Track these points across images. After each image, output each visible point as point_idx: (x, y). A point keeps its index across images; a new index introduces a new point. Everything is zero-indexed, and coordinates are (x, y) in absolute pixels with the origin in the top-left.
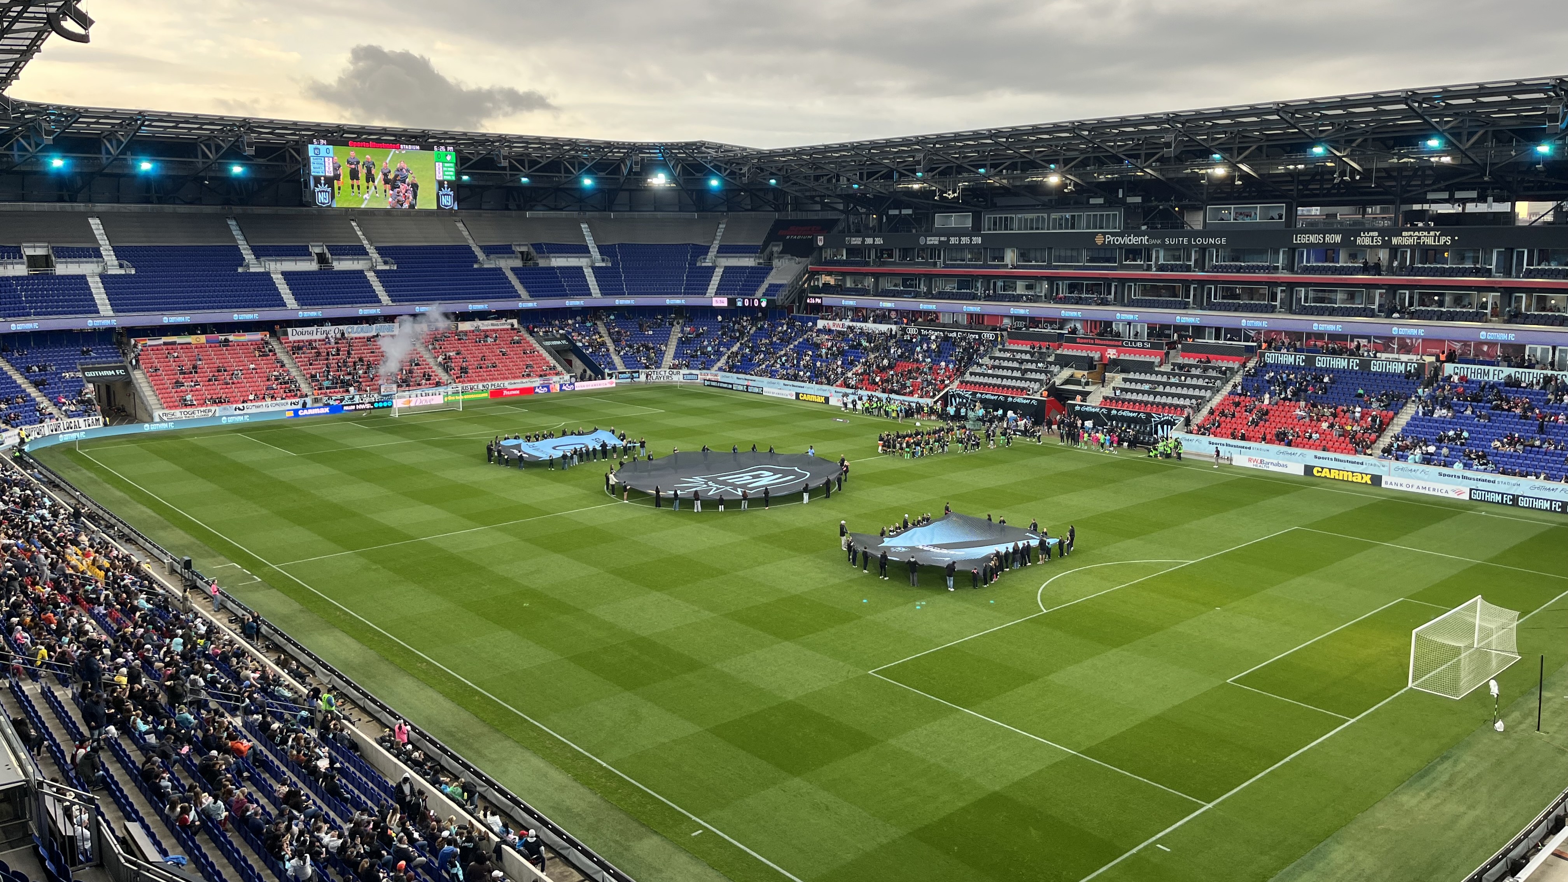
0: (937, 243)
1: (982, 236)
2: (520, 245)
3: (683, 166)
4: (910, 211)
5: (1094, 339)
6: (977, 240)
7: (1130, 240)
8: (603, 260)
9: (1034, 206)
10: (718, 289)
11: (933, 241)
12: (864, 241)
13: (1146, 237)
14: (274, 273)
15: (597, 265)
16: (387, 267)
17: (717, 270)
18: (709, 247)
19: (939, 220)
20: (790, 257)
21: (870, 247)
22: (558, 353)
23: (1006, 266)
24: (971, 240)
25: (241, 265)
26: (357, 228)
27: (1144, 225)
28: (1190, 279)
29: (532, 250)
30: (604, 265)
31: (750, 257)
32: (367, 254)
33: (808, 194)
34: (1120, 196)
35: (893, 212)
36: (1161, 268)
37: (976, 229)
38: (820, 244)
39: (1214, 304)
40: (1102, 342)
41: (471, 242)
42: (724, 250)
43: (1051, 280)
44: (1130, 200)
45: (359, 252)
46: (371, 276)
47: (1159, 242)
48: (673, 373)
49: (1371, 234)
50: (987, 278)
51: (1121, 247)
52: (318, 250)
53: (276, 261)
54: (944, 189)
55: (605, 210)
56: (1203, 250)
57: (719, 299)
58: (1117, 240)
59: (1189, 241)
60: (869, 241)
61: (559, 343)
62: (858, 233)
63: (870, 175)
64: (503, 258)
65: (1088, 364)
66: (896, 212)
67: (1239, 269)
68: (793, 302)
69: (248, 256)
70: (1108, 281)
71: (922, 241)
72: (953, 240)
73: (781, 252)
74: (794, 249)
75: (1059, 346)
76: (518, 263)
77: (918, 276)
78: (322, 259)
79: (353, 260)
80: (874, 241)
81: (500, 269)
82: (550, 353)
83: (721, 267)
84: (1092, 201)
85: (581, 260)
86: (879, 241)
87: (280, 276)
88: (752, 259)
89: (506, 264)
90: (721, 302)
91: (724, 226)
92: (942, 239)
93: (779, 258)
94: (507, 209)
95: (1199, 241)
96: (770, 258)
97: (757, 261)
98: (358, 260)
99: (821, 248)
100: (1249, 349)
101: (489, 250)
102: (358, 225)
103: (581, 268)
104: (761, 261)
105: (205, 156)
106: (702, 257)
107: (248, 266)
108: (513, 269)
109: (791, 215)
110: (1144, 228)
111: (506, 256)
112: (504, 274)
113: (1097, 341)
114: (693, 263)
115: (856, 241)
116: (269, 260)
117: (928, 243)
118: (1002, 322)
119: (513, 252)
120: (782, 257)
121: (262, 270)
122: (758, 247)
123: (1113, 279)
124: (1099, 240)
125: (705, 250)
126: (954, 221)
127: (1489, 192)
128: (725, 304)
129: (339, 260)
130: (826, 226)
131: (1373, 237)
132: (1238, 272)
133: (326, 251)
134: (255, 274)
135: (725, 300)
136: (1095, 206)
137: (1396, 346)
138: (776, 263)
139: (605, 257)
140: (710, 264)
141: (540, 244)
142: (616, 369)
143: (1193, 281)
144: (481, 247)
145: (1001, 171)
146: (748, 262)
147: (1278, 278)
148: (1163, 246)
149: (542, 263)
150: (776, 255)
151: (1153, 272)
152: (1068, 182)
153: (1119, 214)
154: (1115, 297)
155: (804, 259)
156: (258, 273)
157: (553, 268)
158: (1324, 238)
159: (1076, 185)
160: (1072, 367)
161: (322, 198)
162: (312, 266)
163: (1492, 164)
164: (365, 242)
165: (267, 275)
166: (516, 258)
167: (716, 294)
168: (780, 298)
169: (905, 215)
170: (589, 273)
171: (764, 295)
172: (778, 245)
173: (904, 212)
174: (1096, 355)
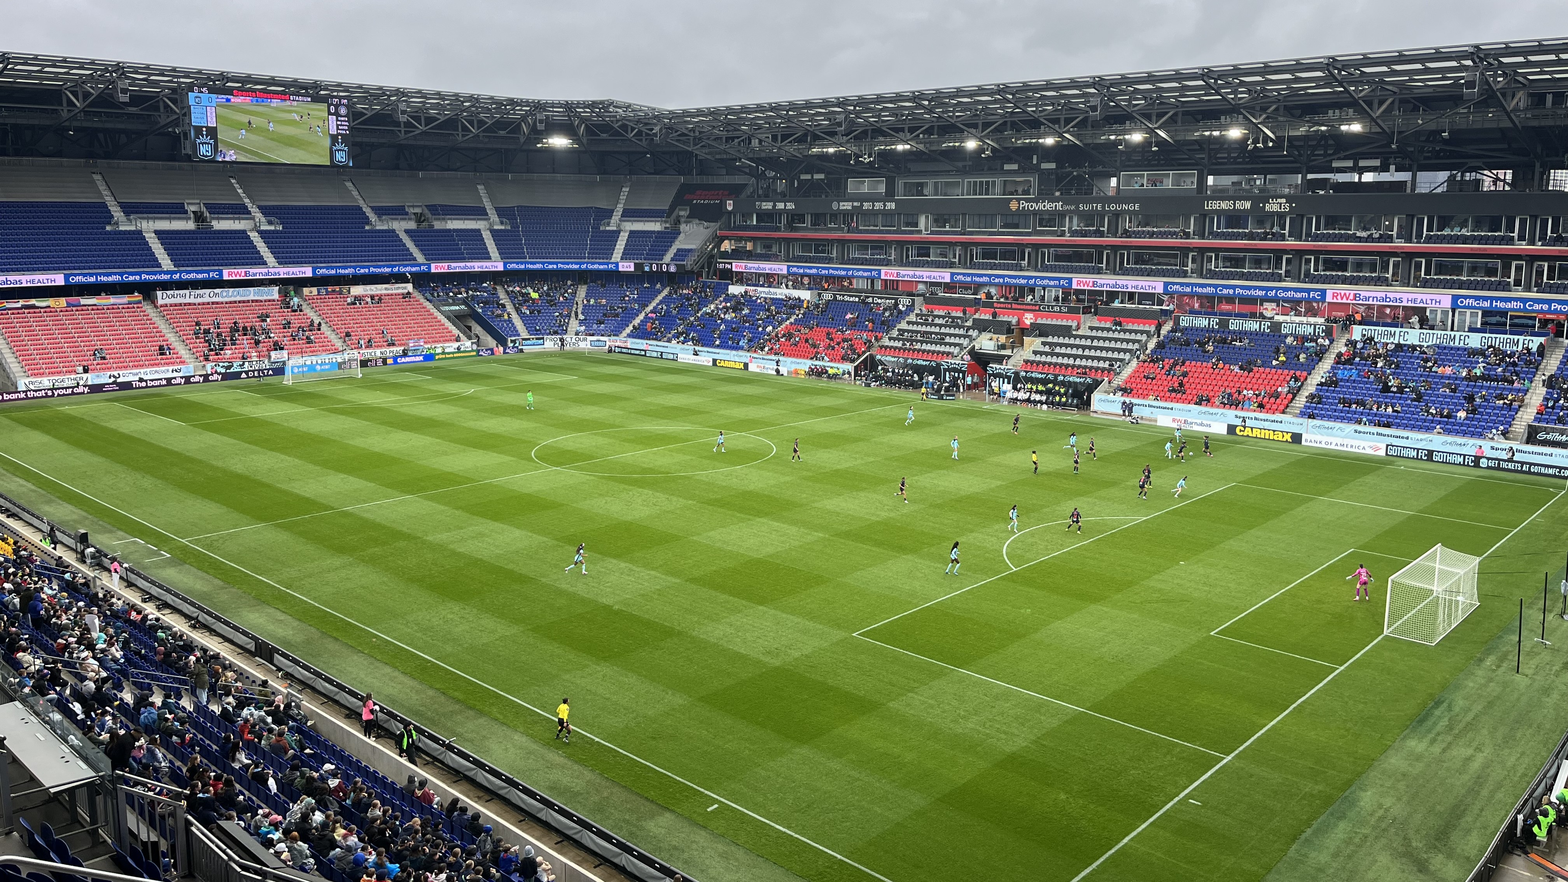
0: (850, 208)
1: (896, 201)
2: (413, 206)
3: (586, 125)
4: (822, 176)
5: (1011, 304)
6: (891, 206)
7: (1044, 206)
8: (502, 223)
9: (949, 171)
10: (624, 254)
11: (846, 206)
12: (775, 206)
13: (1061, 203)
14: (147, 232)
15: (496, 227)
16: (272, 228)
17: (622, 234)
18: (612, 211)
19: (852, 185)
20: (697, 221)
21: (780, 213)
22: (458, 319)
23: (920, 232)
24: (885, 206)
25: (109, 223)
26: (237, 186)
27: (1058, 190)
28: (1104, 244)
29: (426, 211)
30: (503, 228)
31: (656, 221)
32: (249, 213)
33: (718, 157)
34: (1035, 162)
35: (804, 177)
36: (1074, 233)
37: (890, 194)
38: (730, 208)
39: (1127, 269)
40: (1019, 307)
41: (361, 203)
42: (628, 214)
43: (965, 245)
44: (1044, 166)
45: (240, 211)
46: (254, 236)
47: (1073, 207)
48: (580, 339)
49: (1279, 200)
50: (900, 244)
51: (1035, 213)
52: (193, 208)
53: (148, 219)
54: (860, 153)
55: (502, 172)
56: (1117, 215)
57: (625, 264)
58: (1032, 206)
59: (1103, 207)
60: (780, 206)
61: (457, 308)
62: (766, 198)
63: (784, 137)
64: (397, 219)
65: (1007, 329)
66: (808, 177)
67: (1152, 235)
68: (703, 267)
69: (117, 214)
70: (1022, 246)
71: (835, 206)
72: (867, 206)
73: (688, 217)
74: (700, 214)
75: (976, 312)
76: (412, 225)
77: (831, 242)
78: (199, 217)
79: (234, 219)
80: (785, 206)
81: (393, 231)
82: (449, 318)
83: (625, 231)
84: (1007, 167)
85: (479, 222)
86: (791, 206)
87: (153, 235)
88: (658, 224)
89: (400, 226)
90: (627, 267)
91: (628, 189)
92: (855, 204)
93: (686, 222)
94: (397, 167)
95: (1113, 207)
96: (678, 222)
97: (664, 225)
98: (239, 219)
99: (730, 213)
100: (1164, 313)
101: (381, 212)
102: (238, 183)
103: (479, 231)
104: (668, 225)
105: (70, 103)
106: (606, 221)
107: (117, 223)
108: (407, 231)
109: (697, 180)
110: (1057, 194)
111: (400, 217)
112: (398, 236)
113: (1014, 306)
114: (596, 228)
115: (767, 206)
116: (140, 218)
117: (841, 208)
118: (916, 287)
119: (407, 214)
120: (690, 222)
121: (133, 228)
122: (663, 211)
123: (1027, 245)
124: (1013, 206)
125: (609, 213)
126: (866, 186)
127: (1391, 160)
128: (632, 269)
129: (218, 219)
130: (734, 191)
131: (1281, 204)
132: (1151, 237)
133: (204, 209)
134: (125, 232)
135: (632, 265)
136: (1010, 172)
137: (1303, 310)
138: (683, 227)
139: (504, 220)
140: (615, 228)
141: (435, 205)
142: (519, 335)
143: (1106, 247)
144: (373, 208)
145: (918, 135)
146: (654, 226)
147: (1191, 243)
148: (1077, 212)
149: (438, 225)
150: (683, 220)
151: (1067, 238)
152: (986, 147)
153: (1034, 180)
154: (1029, 262)
155: (712, 224)
156: (129, 232)
157: (449, 230)
158: (1234, 204)
159: (994, 150)
160: (990, 331)
161: (205, 150)
162: (190, 225)
163: (1400, 133)
164: (247, 201)
165: (139, 233)
166: (410, 219)
167: (622, 259)
168: (689, 263)
169: (817, 180)
170: (487, 236)
171: (672, 259)
172: (686, 210)
173: (816, 176)
174: (1014, 320)
